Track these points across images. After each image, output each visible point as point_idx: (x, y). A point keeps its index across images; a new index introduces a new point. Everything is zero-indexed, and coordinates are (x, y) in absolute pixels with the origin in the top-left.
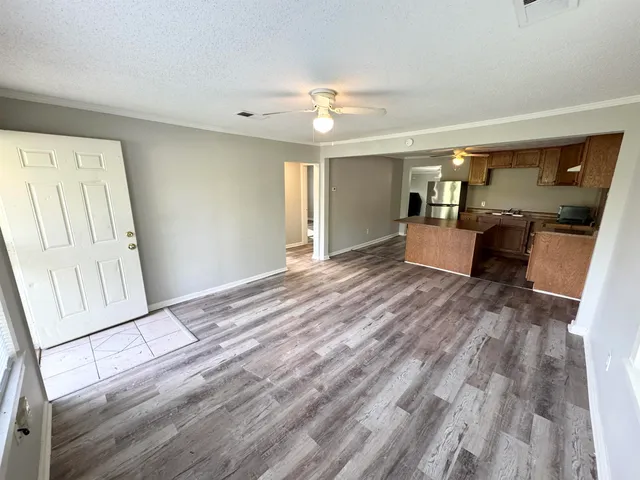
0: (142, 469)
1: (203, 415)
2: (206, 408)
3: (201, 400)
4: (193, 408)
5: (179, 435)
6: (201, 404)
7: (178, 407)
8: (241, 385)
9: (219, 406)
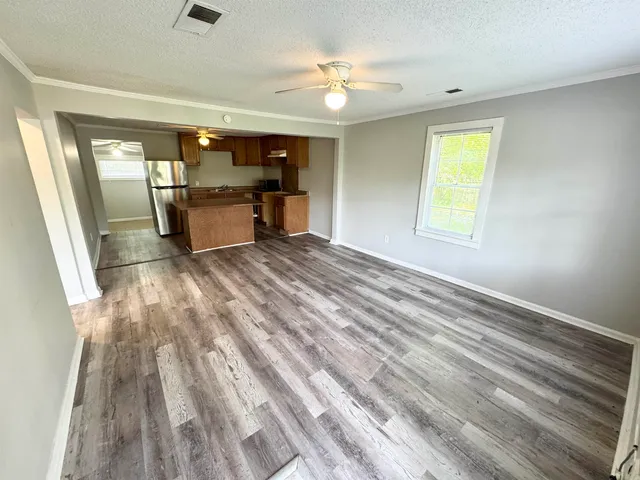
0: (513, 440)
1: (440, 405)
2: (430, 405)
3: (422, 412)
4: (435, 417)
5: (468, 419)
6: (428, 411)
7: (439, 434)
8: (394, 379)
9: (425, 393)
